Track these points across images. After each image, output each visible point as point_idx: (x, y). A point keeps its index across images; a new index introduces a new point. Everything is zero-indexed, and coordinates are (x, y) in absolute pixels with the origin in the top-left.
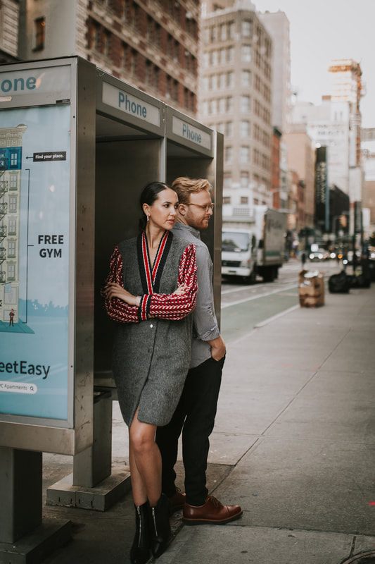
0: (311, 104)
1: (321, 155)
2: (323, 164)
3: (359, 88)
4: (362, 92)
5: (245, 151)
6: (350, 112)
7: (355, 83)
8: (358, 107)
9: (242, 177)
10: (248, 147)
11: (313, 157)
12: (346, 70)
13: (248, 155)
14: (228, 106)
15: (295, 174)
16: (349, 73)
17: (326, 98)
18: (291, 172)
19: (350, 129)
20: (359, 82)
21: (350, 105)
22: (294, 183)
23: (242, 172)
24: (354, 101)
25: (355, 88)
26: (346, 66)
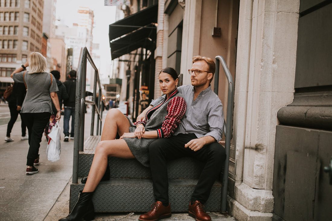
0: (67, 27)
1: (70, 52)
2: (71, 57)
3: (93, 23)
4: (94, 25)
5: (25, 44)
6: (87, 34)
7: (90, 20)
8: (91, 33)
9: (22, 57)
10: (27, 42)
11: (66, 53)
12: (86, 13)
13: (27, 46)
14: (16, 17)
15: (55, 60)
16: (88, 15)
17: (75, 25)
18: (53, 58)
19: (86, 41)
20: (92, 20)
21: (88, 31)
22: (54, 64)
23: (23, 55)
24: (90, 29)
25: (90, 23)
26: (87, 11)
